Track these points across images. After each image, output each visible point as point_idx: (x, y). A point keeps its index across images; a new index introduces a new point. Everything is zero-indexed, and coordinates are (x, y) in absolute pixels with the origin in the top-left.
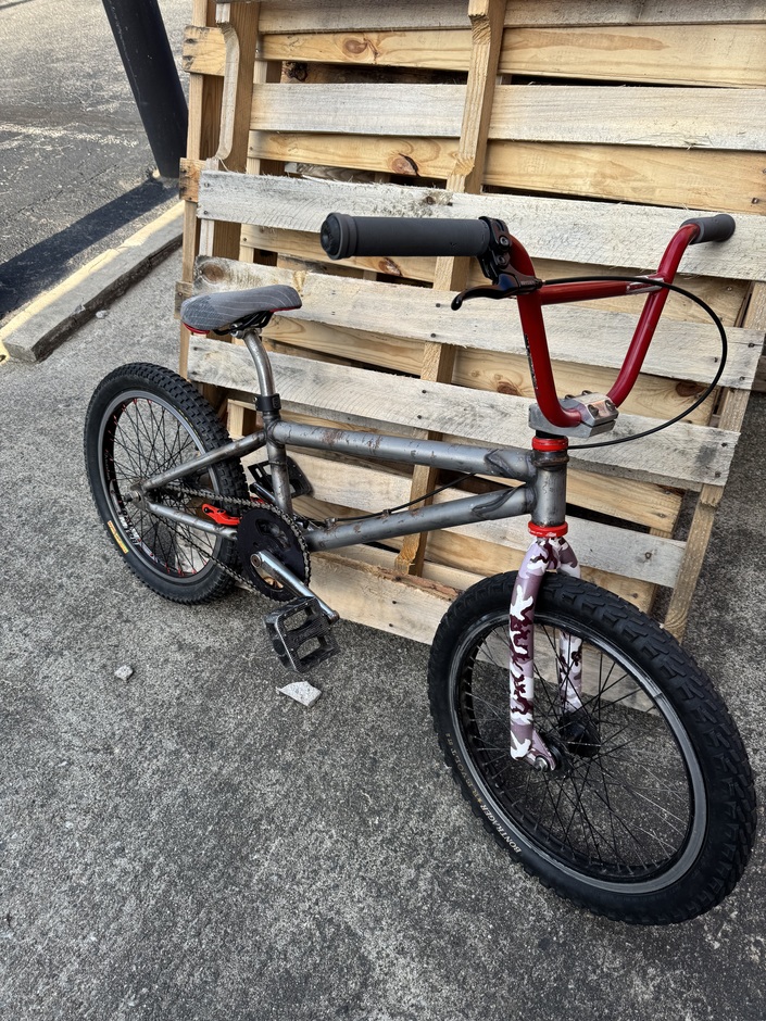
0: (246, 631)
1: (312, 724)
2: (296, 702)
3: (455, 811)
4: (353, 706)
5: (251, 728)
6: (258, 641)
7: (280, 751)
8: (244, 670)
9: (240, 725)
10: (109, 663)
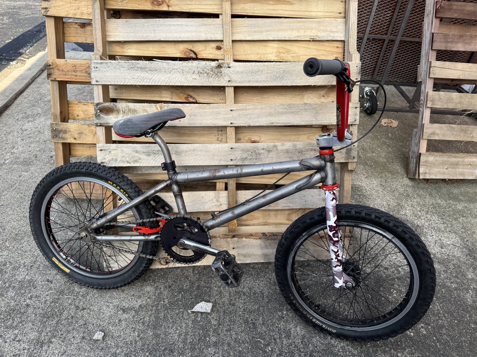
0: (156, 290)
1: (216, 320)
2: (202, 313)
3: (298, 329)
4: (230, 304)
5: (187, 334)
6: (165, 293)
7: (208, 339)
8: (167, 309)
9: (180, 335)
10: (85, 335)
